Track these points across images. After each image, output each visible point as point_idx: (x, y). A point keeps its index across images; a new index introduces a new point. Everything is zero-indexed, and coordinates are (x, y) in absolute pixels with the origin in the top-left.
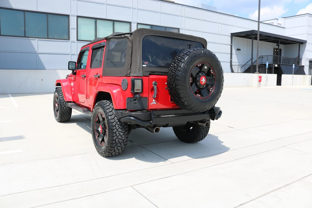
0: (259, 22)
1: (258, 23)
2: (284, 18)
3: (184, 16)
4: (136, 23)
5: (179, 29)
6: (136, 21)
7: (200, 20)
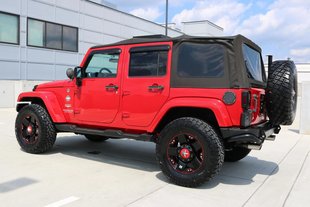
0: (167, 28)
1: (165, 29)
2: (183, 23)
3: (84, 13)
4: (26, 17)
5: (78, 28)
6: (26, 15)
7: (100, 19)
